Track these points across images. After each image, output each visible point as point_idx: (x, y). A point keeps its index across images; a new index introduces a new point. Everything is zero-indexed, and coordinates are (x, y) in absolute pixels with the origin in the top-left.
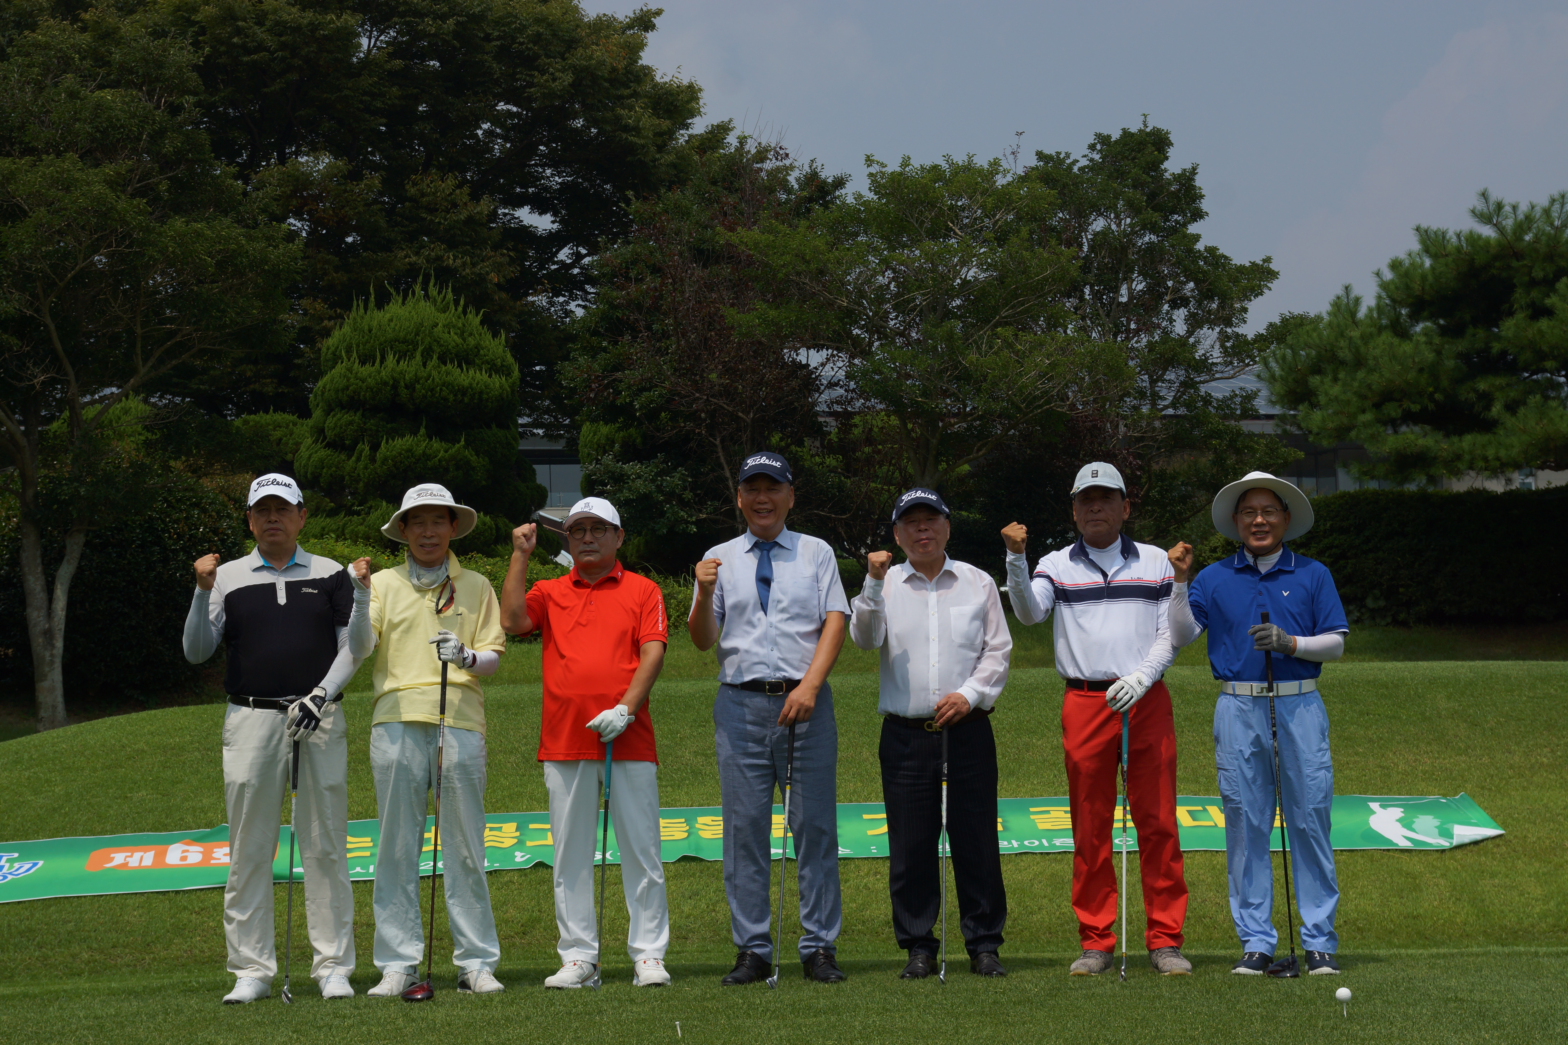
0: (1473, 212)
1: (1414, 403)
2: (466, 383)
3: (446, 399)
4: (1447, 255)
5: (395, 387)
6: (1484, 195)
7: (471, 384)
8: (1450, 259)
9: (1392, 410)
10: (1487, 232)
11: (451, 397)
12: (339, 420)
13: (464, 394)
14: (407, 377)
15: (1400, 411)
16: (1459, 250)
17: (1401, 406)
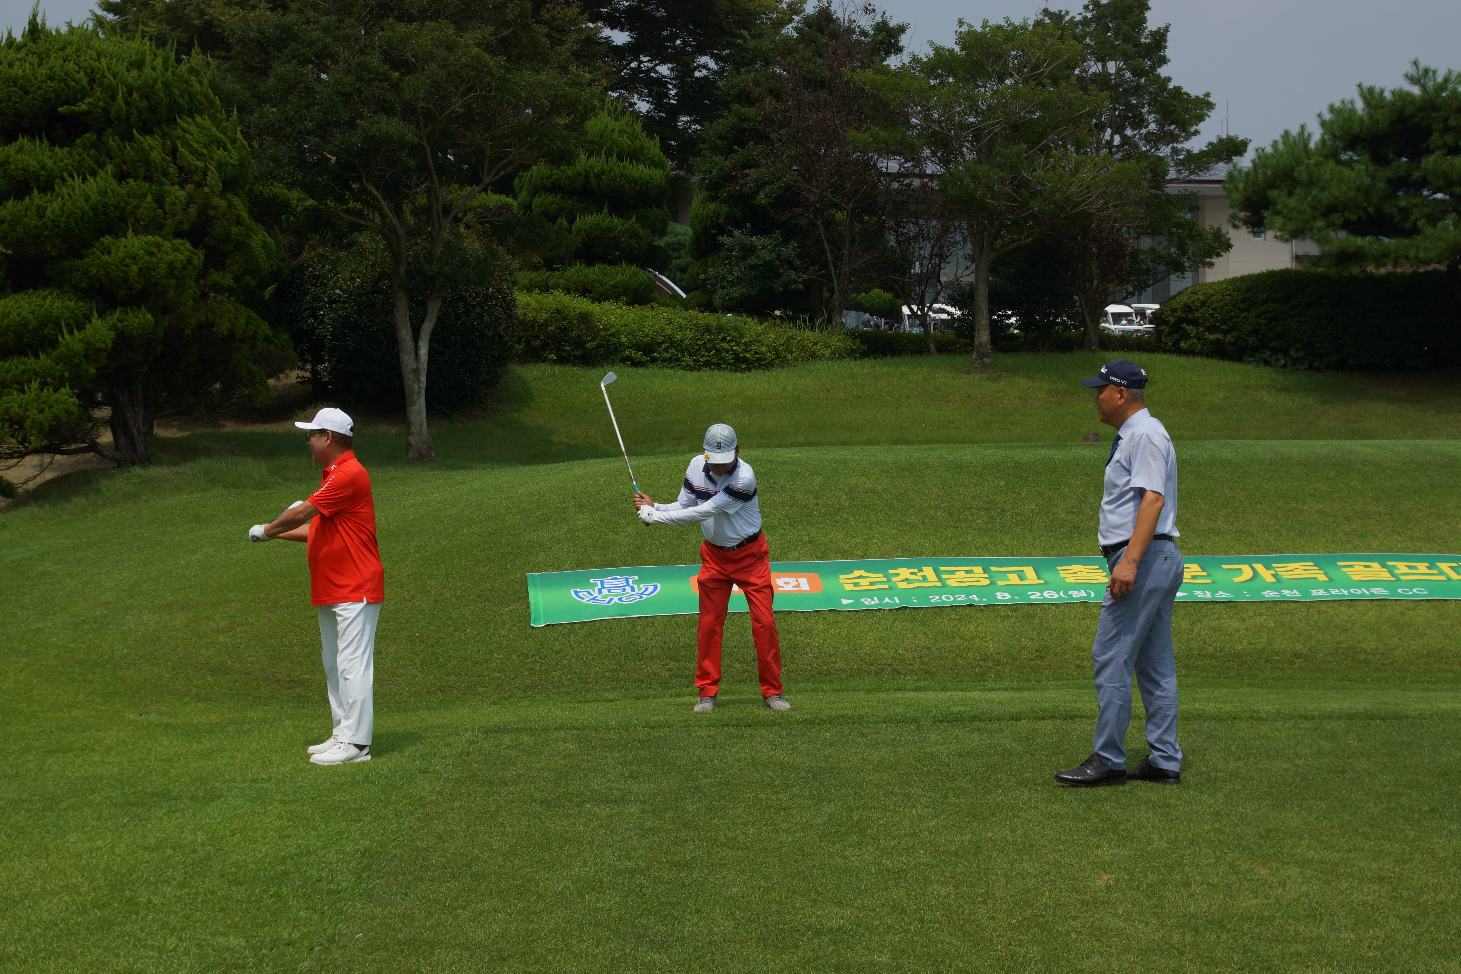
0: (1406, 75)
1: (1352, 214)
2: (637, 175)
3: (623, 187)
4: (1383, 107)
5: (587, 177)
6: (1416, 63)
7: (641, 176)
8: (1386, 110)
9: (1337, 218)
10: (1416, 91)
11: (627, 186)
12: (545, 200)
13: (636, 183)
14: (595, 170)
15: (1342, 220)
16: (1393, 103)
17: (1342, 216)
